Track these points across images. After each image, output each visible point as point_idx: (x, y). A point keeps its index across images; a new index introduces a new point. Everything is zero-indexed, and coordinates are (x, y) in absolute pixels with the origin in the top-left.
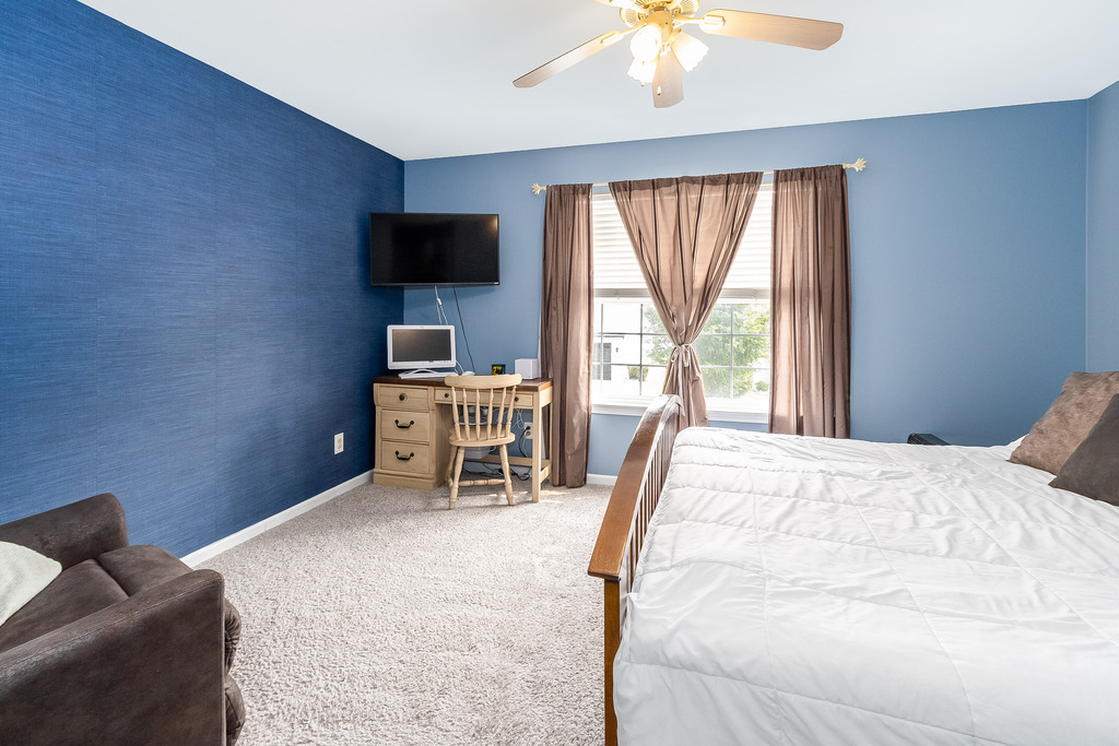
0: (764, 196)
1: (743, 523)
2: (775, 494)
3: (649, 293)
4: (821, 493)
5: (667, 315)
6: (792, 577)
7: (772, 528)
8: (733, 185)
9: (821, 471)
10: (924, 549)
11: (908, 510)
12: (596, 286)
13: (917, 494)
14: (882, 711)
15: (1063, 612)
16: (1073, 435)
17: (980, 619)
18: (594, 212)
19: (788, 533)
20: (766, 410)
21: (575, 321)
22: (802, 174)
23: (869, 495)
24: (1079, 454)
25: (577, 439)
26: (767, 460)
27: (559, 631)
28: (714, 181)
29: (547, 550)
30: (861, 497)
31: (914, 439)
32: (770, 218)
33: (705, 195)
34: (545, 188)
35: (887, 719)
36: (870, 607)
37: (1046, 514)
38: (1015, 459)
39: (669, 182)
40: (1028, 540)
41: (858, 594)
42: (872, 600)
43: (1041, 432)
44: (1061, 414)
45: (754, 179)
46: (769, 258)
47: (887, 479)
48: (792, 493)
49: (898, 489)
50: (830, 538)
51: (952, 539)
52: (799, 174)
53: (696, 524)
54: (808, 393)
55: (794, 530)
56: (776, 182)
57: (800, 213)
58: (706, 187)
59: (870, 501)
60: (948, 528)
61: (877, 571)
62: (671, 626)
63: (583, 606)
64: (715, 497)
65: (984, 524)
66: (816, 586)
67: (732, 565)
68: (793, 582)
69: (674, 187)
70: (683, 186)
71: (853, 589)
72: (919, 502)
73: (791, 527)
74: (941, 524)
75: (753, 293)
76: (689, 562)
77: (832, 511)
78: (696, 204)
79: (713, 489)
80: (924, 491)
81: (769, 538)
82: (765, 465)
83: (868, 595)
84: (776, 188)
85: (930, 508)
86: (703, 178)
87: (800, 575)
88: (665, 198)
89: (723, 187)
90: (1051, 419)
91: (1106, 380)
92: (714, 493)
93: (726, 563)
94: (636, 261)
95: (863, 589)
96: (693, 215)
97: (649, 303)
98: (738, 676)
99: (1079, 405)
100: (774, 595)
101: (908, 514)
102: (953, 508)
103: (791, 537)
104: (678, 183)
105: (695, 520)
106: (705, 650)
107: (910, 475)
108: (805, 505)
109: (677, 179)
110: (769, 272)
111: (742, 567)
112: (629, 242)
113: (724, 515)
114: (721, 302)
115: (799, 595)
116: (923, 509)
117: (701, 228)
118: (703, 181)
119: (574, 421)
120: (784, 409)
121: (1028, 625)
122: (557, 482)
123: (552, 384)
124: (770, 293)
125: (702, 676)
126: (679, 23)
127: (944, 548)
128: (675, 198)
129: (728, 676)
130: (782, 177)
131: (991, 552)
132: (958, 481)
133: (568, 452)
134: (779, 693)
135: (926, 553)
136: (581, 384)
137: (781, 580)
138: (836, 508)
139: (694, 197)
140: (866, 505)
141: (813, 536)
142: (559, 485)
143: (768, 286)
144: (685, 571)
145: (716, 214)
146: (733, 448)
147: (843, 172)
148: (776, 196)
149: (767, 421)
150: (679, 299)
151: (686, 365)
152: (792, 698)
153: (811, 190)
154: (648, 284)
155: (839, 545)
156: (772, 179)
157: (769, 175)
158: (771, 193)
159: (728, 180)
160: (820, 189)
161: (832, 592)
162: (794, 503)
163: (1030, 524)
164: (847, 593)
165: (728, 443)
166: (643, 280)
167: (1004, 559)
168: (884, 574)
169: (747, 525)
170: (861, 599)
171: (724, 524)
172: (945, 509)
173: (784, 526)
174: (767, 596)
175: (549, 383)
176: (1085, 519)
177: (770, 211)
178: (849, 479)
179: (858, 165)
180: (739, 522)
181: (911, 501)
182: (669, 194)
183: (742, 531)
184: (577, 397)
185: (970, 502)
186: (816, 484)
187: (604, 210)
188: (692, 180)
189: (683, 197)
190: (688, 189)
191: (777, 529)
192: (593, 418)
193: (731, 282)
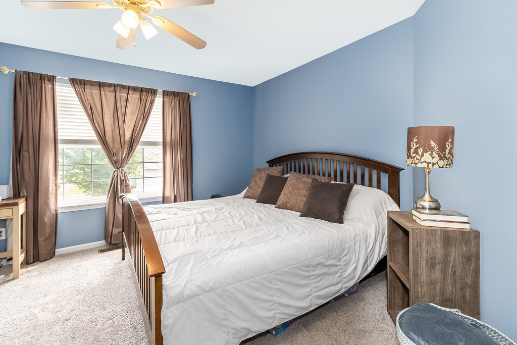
0: (159, 100)
1: (184, 238)
2: (188, 225)
3: (98, 142)
4: (203, 220)
5: (110, 153)
6: (213, 250)
7: (195, 237)
8: (144, 93)
9: (198, 213)
10: (240, 229)
11: (230, 219)
12: (60, 136)
13: (229, 213)
14: (251, 278)
15: (275, 234)
16: (259, 187)
17: (261, 242)
18: (57, 94)
19: (201, 237)
20: (161, 195)
21: (45, 158)
22: (174, 94)
23: (217, 217)
24: (262, 192)
25: (48, 231)
26: (175, 214)
27: (73, 338)
28: (135, 89)
29: (42, 301)
30: (215, 218)
31: (213, 197)
32: (161, 110)
33: (130, 95)
34: (13, 71)
35: (252, 279)
36: (237, 250)
37: (260, 210)
38: (245, 197)
39: (110, 85)
40: (260, 218)
41: (232, 248)
42: (237, 248)
43: (251, 187)
44: (255, 181)
45: (154, 92)
46: (161, 128)
47: (218, 210)
48: (193, 223)
49: (223, 213)
50: (214, 234)
51: (244, 223)
52: (173, 94)
53: (167, 245)
54: (178, 185)
55: (202, 236)
56: (163, 95)
57: (174, 110)
58: (131, 92)
59: (218, 219)
60: (242, 220)
61: (233, 239)
62: (183, 284)
63: (84, 318)
64: (166, 233)
65: (249, 217)
66: (220, 250)
67: (193, 253)
68: (214, 251)
69: (112, 88)
70: (118, 89)
71: (230, 247)
72: (231, 215)
73: (201, 235)
74: (240, 220)
75: (154, 144)
76: (176, 259)
77: (209, 225)
78: (125, 99)
79: (163, 230)
80: (230, 212)
81: (197, 241)
82: (176, 216)
83: (235, 247)
84: (164, 98)
85: (234, 217)
86: (129, 87)
87: (214, 248)
88: (107, 93)
89: (139, 93)
90: (253, 183)
91: (264, 170)
92: (165, 231)
93: (191, 254)
94: (89, 124)
95: (232, 246)
96: (124, 104)
97: (99, 147)
98: (212, 289)
99: (259, 178)
100: (212, 258)
101: (230, 220)
102: (240, 215)
103: (203, 238)
104: (115, 87)
105: (165, 244)
106: (198, 286)
107: (223, 208)
108: (200, 226)
109: (114, 84)
110: (161, 134)
111: (197, 253)
112: (84, 114)
113: (175, 238)
114: (139, 148)
115: (218, 254)
116: (233, 218)
117: (128, 111)
118: (129, 88)
119: (46, 220)
120: (168, 193)
121: (270, 239)
122: (32, 260)
123: (26, 200)
124: (162, 144)
125: (198, 297)
126: (143, 14)
127: (244, 227)
128: (114, 94)
129: (208, 291)
130: (166, 94)
131: (254, 224)
132: (236, 207)
133: (41, 240)
134: (224, 288)
135: (241, 230)
136: (50, 197)
137: (210, 252)
138: (210, 224)
139: (124, 95)
140: (218, 220)
141: (209, 235)
142: (34, 262)
143: (161, 140)
144: (177, 263)
145: (136, 105)
146: (158, 213)
147: (189, 96)
148: (164, 101)
149: (161, 199)
150: (118, 146)
151: (122, 178)
152: (228, 288)
153: (178, 101)
154: (98, 138)
155: (218, 235)
156: (162, 93)
157: (160, 91)
158: (161, 99)
159: (142, 90)
160: (181, 101)
161: (226, 250)
162: (197, 226)
163: (258, 214)
164: (229, 248)
165: (155, 211)
166: (95, 135)
167: (257, 225)
168: (234, 239)
169: (186, 239)
170: (234, 249)
171: (177, 241)
172: (238, 216)
173: (198, 235)
174: (210, 259)
175: (24, 199)
176: (268, 209)
177: (161, 108)
178: (208, 213)
179: (194, 94)
180: (182, 238)
181: (228, 215)
182: (110, 91)
183: (186, 241)
184: (47, 205)
185: (243, 212)
186: (199, 218)
187: (65, 94)
188: (123, 87)
189: (118, 94)
190: (120, 90)
191: (197, 237)
192: (59, 216)
193: (145, 137)
